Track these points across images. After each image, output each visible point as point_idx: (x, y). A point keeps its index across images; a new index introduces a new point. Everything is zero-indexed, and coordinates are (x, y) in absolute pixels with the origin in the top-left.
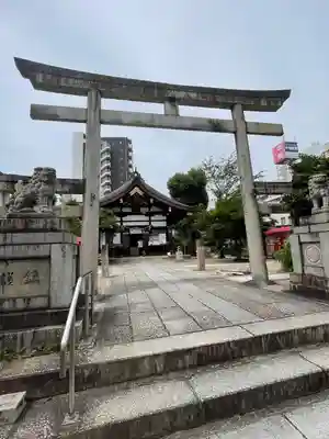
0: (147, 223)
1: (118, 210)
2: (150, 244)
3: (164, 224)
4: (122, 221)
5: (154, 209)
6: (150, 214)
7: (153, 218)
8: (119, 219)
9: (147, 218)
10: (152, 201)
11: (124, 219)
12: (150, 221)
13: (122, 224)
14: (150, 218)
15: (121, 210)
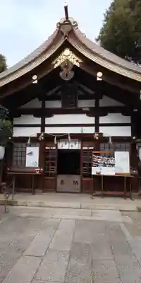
0: (91, 130)
2: (94, 171)
3: (126, 132)
4: (43, 126)
5: (105, 102)
6: (97, 112)
7: (102, 120)
8: (38, 121)
9: (92, 120)
11: (48, 121)
12: (97, 125)
13: (43, 130)
14: (97, 120)
15: (44, 105)
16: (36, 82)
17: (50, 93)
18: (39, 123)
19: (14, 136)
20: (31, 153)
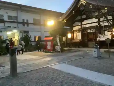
0: (97, 24)
1: (79, 18)
6: (99, 17)
9: (97, 20)
10: (91, 6)
11: (83, 23)
12: (99, 22)
13: (81, 27)
14: (99, 20)
15: (81, 17)
16: (74, 13)
17: (83, 13)
18: (80, 24)
19: (74, 30)
20: (79, 35)
